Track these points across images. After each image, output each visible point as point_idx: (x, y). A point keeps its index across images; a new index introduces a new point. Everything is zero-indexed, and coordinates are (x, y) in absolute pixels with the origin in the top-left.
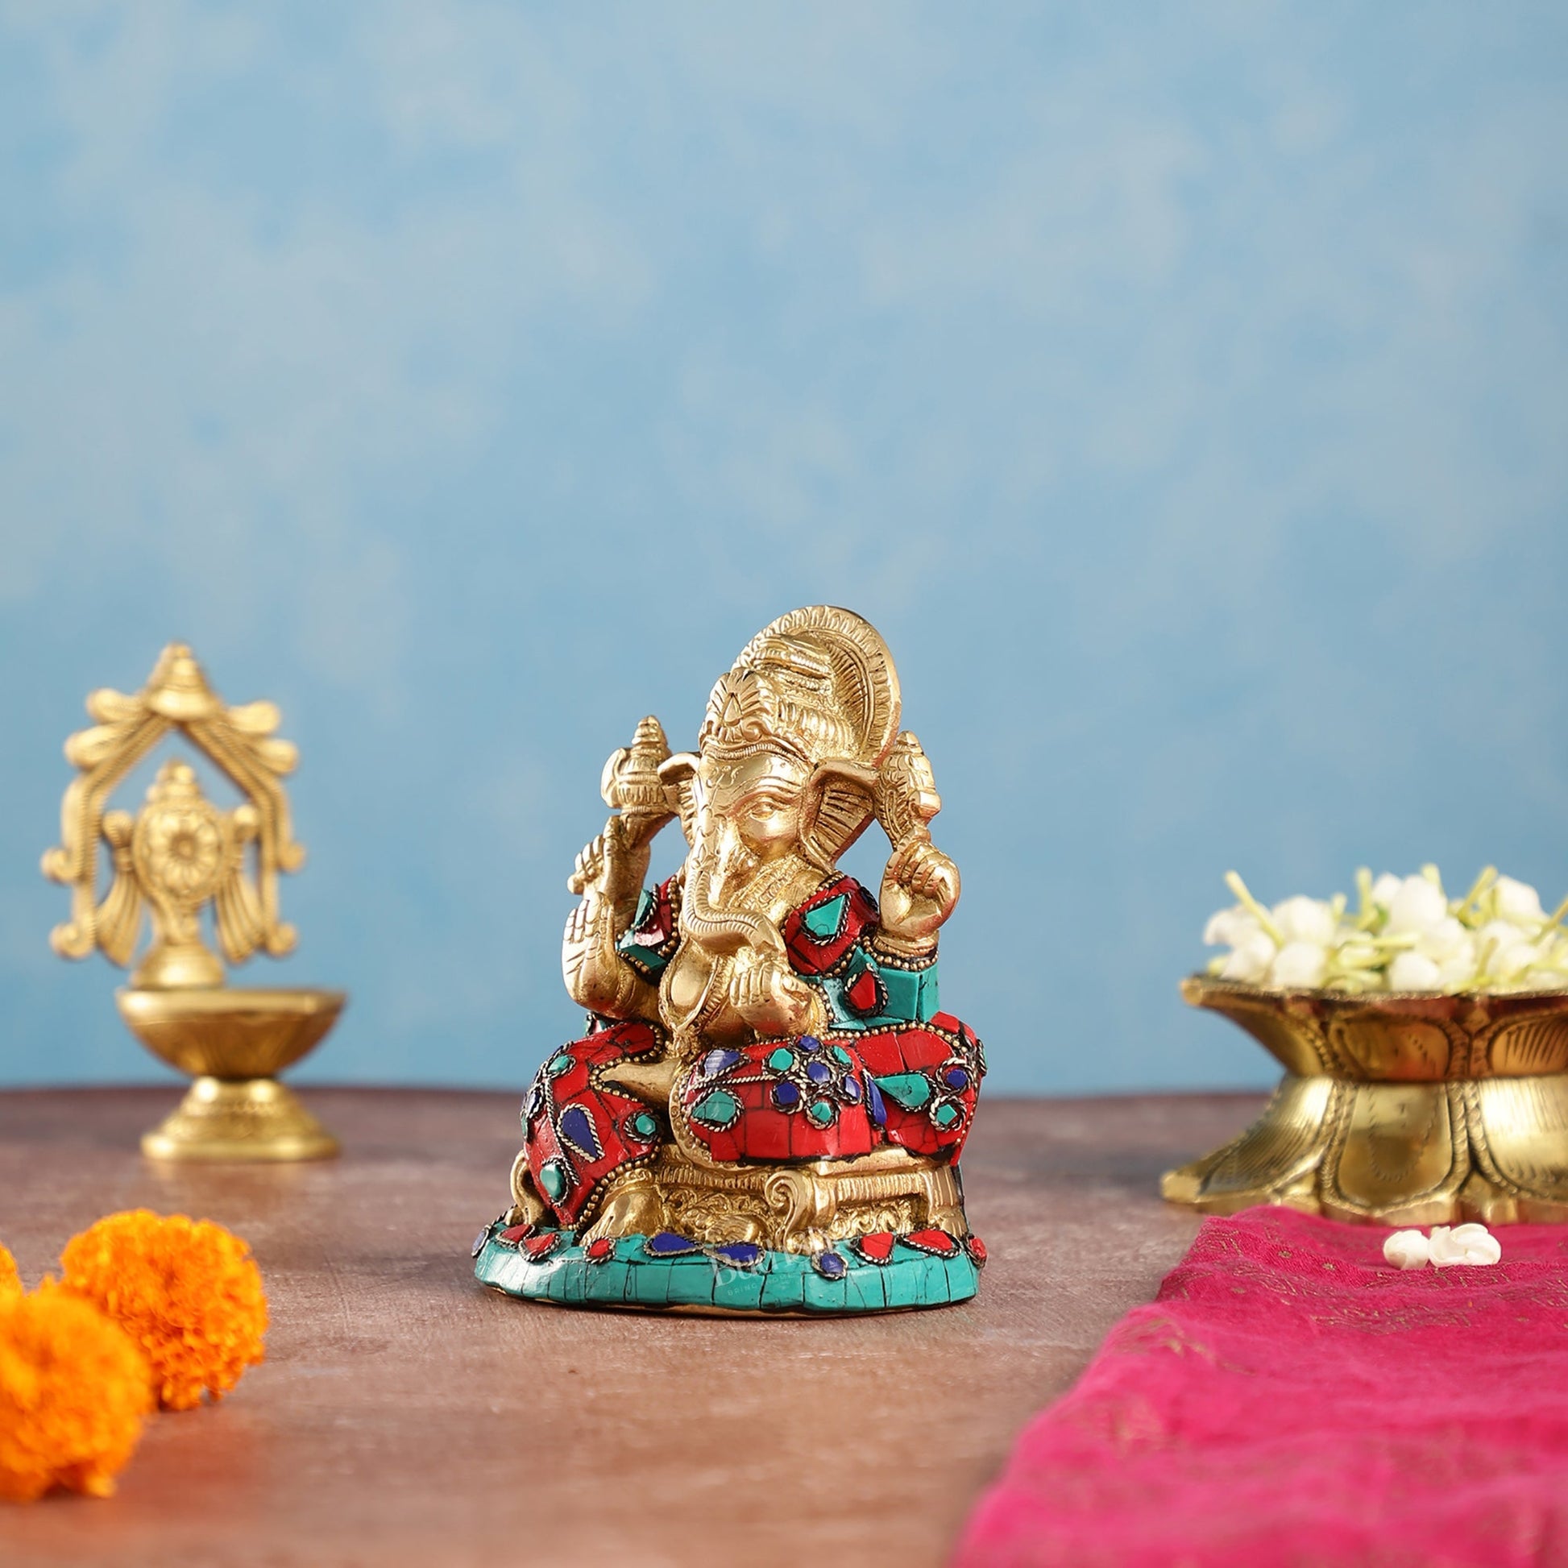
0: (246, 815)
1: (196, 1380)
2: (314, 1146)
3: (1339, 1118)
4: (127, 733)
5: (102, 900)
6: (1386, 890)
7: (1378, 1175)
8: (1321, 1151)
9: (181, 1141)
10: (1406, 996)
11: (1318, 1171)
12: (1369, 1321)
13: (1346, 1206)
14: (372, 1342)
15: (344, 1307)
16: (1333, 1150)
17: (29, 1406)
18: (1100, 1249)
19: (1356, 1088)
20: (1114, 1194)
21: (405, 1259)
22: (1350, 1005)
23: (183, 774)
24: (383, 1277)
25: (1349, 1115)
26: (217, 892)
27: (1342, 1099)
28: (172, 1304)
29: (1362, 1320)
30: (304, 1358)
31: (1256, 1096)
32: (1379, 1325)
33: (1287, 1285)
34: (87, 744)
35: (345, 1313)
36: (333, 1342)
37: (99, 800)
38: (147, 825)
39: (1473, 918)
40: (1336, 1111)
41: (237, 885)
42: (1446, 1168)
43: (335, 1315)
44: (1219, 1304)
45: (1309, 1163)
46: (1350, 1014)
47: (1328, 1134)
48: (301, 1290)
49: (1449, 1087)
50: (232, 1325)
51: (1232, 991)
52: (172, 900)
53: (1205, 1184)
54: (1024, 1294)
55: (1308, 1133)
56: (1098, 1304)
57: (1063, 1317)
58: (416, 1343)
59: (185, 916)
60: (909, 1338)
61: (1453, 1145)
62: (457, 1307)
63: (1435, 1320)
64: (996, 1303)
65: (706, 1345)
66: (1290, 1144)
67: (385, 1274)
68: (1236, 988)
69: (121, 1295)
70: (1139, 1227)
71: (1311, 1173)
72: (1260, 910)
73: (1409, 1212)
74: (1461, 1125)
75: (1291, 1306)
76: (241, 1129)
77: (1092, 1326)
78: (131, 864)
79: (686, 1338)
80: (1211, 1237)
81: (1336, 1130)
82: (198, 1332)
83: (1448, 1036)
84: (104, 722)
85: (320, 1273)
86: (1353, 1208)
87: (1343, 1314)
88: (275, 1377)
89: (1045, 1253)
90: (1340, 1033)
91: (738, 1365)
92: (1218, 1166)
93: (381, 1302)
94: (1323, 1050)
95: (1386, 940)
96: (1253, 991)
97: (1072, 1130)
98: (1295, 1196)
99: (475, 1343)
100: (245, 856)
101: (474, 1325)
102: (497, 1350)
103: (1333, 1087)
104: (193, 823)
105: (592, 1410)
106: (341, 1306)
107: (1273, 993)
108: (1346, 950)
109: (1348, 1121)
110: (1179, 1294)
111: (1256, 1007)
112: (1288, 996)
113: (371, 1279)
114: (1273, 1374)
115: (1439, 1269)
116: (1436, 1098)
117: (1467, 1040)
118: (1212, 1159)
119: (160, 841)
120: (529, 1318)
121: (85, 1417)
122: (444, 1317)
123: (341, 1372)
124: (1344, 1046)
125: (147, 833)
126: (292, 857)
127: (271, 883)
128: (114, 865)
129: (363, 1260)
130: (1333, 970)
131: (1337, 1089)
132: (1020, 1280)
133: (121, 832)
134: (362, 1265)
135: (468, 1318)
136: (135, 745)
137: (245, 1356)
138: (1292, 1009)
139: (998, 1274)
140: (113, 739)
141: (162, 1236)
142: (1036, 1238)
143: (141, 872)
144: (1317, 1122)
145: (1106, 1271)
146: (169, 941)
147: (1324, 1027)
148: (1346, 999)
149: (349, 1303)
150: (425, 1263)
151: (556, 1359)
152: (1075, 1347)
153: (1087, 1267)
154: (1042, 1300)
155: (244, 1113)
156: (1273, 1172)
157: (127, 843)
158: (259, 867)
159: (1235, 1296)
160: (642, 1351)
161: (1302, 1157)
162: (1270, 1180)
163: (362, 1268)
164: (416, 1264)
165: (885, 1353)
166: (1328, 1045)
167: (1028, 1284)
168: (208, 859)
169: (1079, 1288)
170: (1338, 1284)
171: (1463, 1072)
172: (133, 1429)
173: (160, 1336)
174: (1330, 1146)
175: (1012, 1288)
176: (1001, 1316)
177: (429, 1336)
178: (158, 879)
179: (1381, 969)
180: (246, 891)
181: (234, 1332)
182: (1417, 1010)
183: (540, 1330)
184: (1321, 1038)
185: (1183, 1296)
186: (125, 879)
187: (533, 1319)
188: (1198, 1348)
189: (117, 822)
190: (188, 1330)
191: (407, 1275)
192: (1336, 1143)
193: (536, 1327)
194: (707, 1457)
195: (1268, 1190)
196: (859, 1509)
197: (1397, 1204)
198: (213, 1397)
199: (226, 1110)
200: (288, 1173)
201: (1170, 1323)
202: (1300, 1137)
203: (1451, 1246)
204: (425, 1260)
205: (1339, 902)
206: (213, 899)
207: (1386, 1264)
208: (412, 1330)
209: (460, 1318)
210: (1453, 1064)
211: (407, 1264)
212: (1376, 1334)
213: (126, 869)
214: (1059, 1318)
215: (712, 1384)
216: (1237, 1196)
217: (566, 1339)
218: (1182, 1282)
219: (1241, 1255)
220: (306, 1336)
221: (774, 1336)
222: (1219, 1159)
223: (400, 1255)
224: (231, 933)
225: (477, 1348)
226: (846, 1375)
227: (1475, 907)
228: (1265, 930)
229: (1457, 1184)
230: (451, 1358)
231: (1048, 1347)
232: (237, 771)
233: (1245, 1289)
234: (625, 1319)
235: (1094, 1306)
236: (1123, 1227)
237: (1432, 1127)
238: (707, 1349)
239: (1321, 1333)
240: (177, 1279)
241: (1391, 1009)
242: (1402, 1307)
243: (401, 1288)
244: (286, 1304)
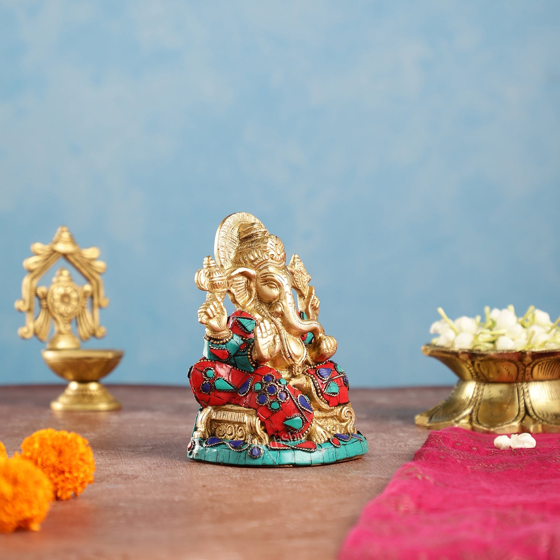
0: (88, 288)
1: (69, 489)
2: (112, 406)
3: (478, 396)
4: (45, 258)
5: (37, 318)
6: (495, 314)
7: (492, 416)
8: (472, 407)
9: (65, 404)
10: (502, 352)
11: (471, 414)
12: (489, 468)
13: (481, 427)
14: (132, 475)
16: (476, 407)
17: (9, 499)
18: (392, 443)
19: (484, 385)
20: (398, 423)
21: (144, 446)
22: (482, 355)
23: (65, 273)
25: (482, 395)
26: (77, 315)
27: (479, 389)
28: (61, 462)
29: (486, 467)
30: (108, 482)
31: (449, 388)
32: (492, 469)
33: (459, 455)
34: (31, 262)
35: (123, 465)
36: (118, 476)
37: (35, 282)
38: (52, 291)
39: (526, 324)
40: (477, 393)
41: (85, 313)
42: (517, 413)
43: (119, 466)
44: (435, 462)
45: (468, 411)
46: (482, 358)
47: (473, 401)
48: (107, 457)
49: (518, 384)
50: (82, 470)
52: (62, 318)
53: (430, 419)
54: (365, 458)
55: (467, 401)
56: (392, 462)
58: (148, 476)
59: (66, 324)
60: (324, 474)
61: (519, 405)
63: (512, 468)
65: (252, 477)
66: (461, 404)
67: (137, 452)
68: (441, 349)
69: (43, 459)
70: (407, 435)
71: (468, 415)
72: (450, 321)
73: (503, 429)
74: (522, 398)
75: (461, 463)
76: (86, 400)
77: (390, 470)
78: (47, 305)
79: (245, 474)
80: (432, 438)
81: (477, 400)
82: (70, 472)
83: (517, 366)
84: (37, 254)
85: (114, 451)
86: (483, 428)
87: (480, 465)
88: (98, 488)
89: (373, 444)
90: (479, 365)
91: (263, 484)
92: (435, 412)
93: (136, 462)
94: (472, 371)
95: (495, 332)
96: (448, 350)
97: (383, 400)
98: (462, 423)
99: (169, 476)
100: (87, 303)
101: (169, 470)
102: (177, 479)
103: (476, 384)
104: (69, 290)
105: (211, 500)
106: (121, 463)
107: (454, 351)
108: (481, 335)
109: (481, 397)
110: (421, 458)
111: (448, 356)
112: (460, 352)
113: (132, 453)
114: (454, 487)
115: (514, 449)
116: (513, 388)
117: (524, 368)
118: (433, 410)
119: (57, 297)
120: (189, 467)
121: (29, 502)
122: (159, 467)
123: (122, 486)
124: (480, 370)
125: (52, 294)
126: (104, 302)
127: (97, 312)
128: (41, 306)
129: (129, 446)
130: (476, 343)
131: (478, 385)
133: (43, 293)
135: (167, 467)
136: (48, 263)
137: (87, 481)
138: (461, 357)
140: (40, 260)
141: (57, 438)
143: (50, 308)
144: (470, 397)
145: (395, 450)
146: (60, 333)
147: (473, 363)
148: (481, 353)
149: (124, 462)
150: (152, 447)
151: (198, 482)
152: (383, 477)
153: (388, 449)
154: (372, 460)
155: (87, 394)
156: (455, 414)
157: (45, 298)
158: (92, 306)
159: (441, 459)
160: (229, 479)
161: (465, 409)
162: (454, 418)
163: (129, 449)
164: (148, 448)
165: (316, 480)
166: (474, 369)
168: (74, 303)
169: (385, 456)
170: (478, 454)
171: (522, 379)
172: (47, 507)
173: (56, 473)
174: (475, 405)
177: (153, 474)
178: (56, 310)
179: (493, 342)
180: (88, 315)
181: (83, 472)
182: (506, 357)
183: (193, 471)
184: (472, 367)
186: (45, 310)
188: (427, 478)
189: (41, 290)
190: (67, 472)
191: (146, 452)
192: (477, 404)
193: (191, 470)
194: (252, 517)
195: (453, 421)
197: (499, 426)
198: (75, 495)
199: (81, 393)
200: (103, 415)
201: (417, 469)
202: (464, 403)
203: (519, 441)
204: (151, 447)
205: (478, 318)
206: (76, 318)
207: (495, 448)
208: (147, 471)
209: (164, 467)
210: (519, 376)
211: (145, 448)
212: (491, 473)
213: (45, 307)
214: (378, 467)
215: (254, 490)
216: (442, 423)
217: (202, 474)
218: (422, 454)
219: (443, 445)
220: (109, 473)
221: (276, 474)
222: (435, 410)
223: (142, 444)
224: (83, 330)
225: (170, 478)
226: (302, 487)
227: (527, 320)
228: (452, 328)
229: (520, 419)
230: (161, 481)
231: (374, 477)
232: (85, 272)
233: (445, 456)
234: (223, 468)
235: (390, 462)
236: (401, 434)
237: (512, 398)
238: (252, 478)
239: (472, 472)
240: (63, 453)
241: (497, 357)
242: (501, 463)
243: (143, 456)
244: (102, 462)
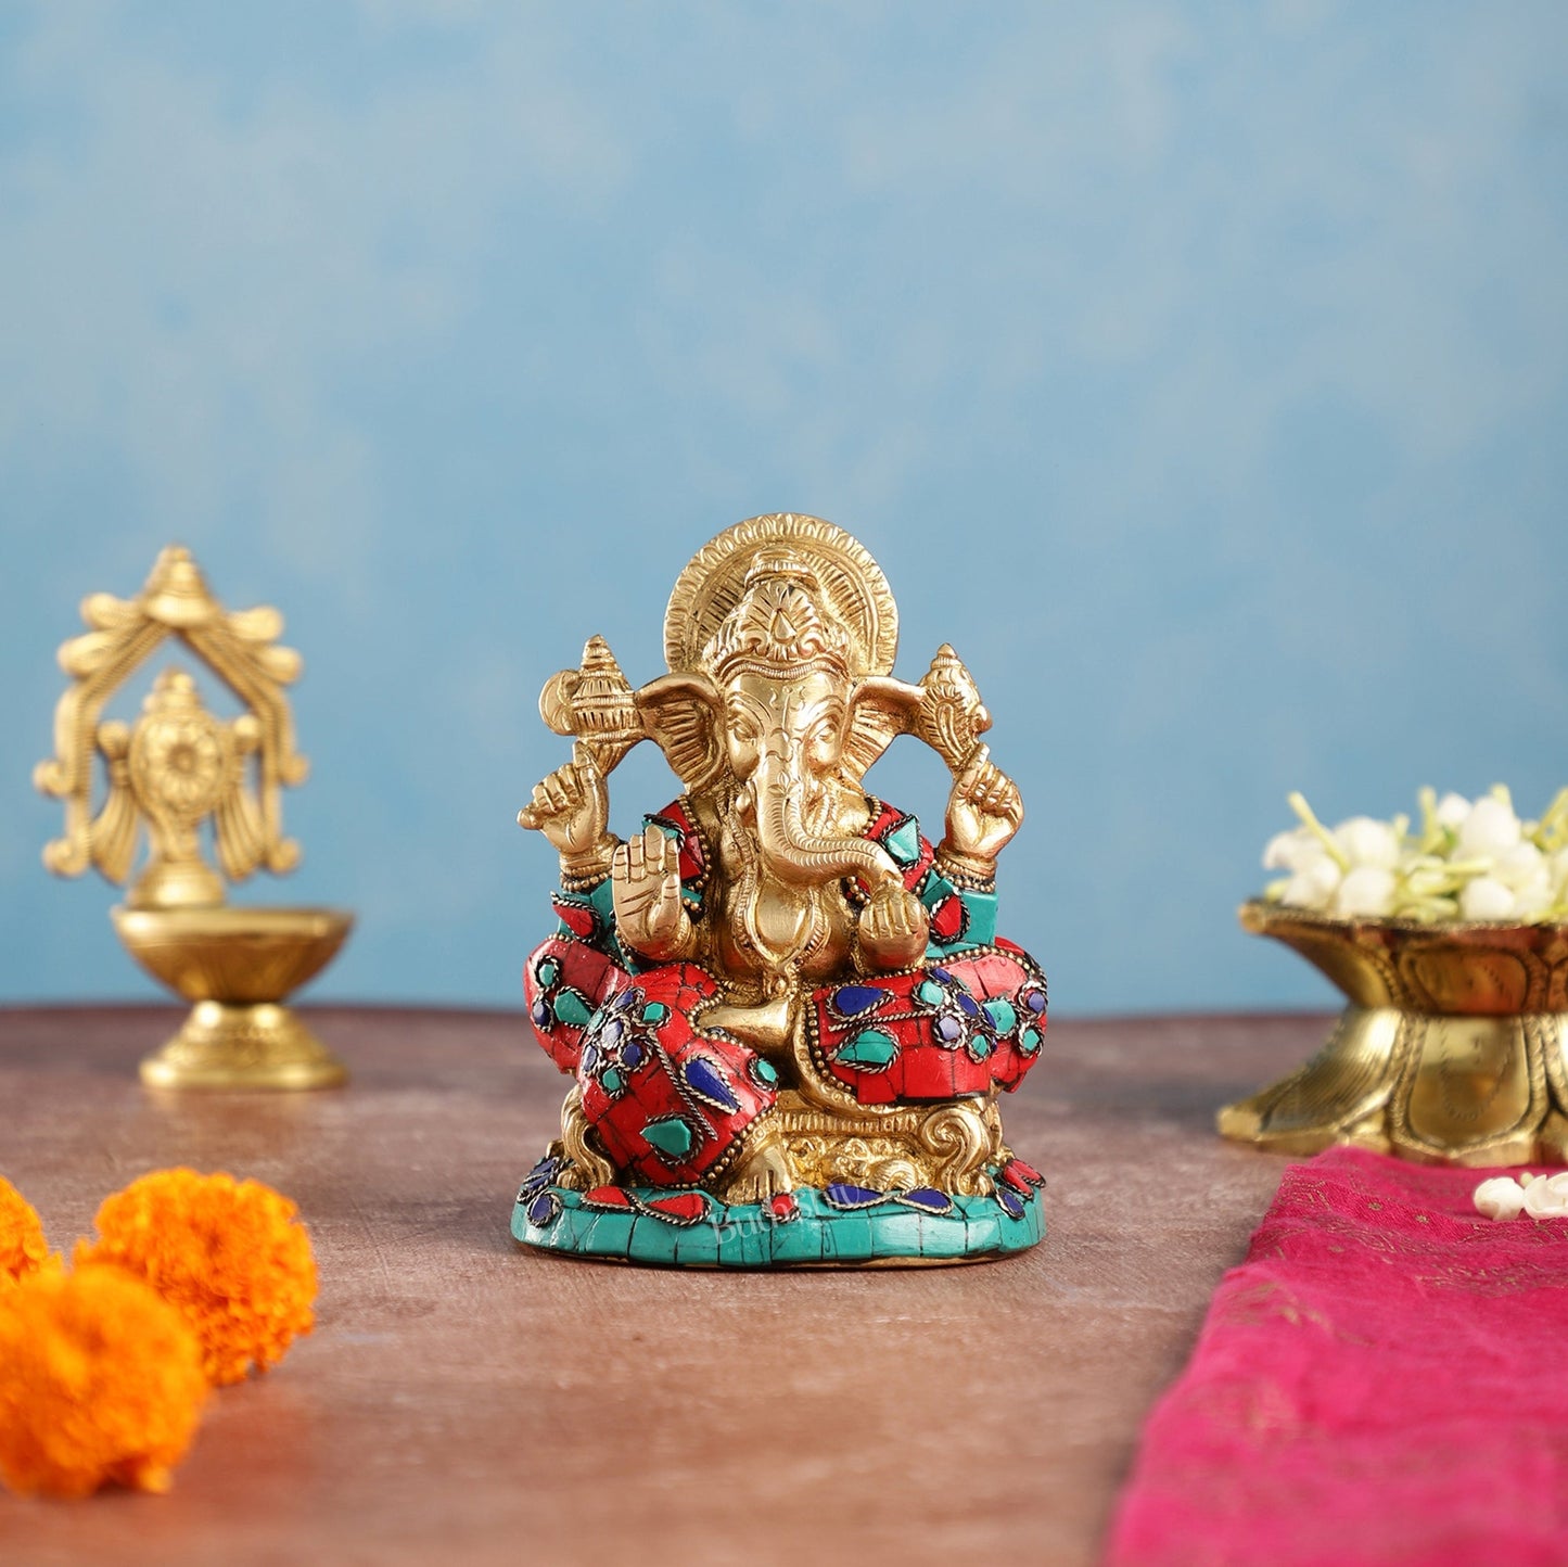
0: (246, 726)
1: (242, 1353)
2: (321, 1074)
3: (1409, 1053)
4: (123, 641)
5: (98, 815)
6: (1453, 810)
7: (1452, 1113)
8: (1390, 1086)
9: (182, 1069)
10: (1484, 926)
11: (1387, 1108)
12: (1477, 1281)
13: (1419, 1146)
14: (418, 1302)
15: (382, 1261)
16: (1403, 1086)
17: (79, 1396)
18: (1166, 1195)
19: (1427, 1021)
20: (1167, 1130)
21: (435, 1204)
22: (1424, 935)
23: (182, 683)
24: (418, 1226)
25: (1419, 1050)
26: (216, 808)
27: (1412, 1033)
28: (216, 1272)
29: (1470, 1280)
30: (348, 1322)
32: (1488, 1286)
33: (1383, 1241)
34: (82, 651)
35: (383, 1267)
36: (376, 1302)
37: (95, 710)
38: (144, 736)
39: (1549, 842)
40: (1405, 1045)
41: (238, 799)
42: (1524, 1106)
43: (373, 1271)
44: (1318, 1264)
45: (1377, 1100)
46: (1423, 944)
47: (1394, 1069)
48: (332, 1241)
49: (1526, 1021)
50: (280, 1294)
51: (1297, 920)
52: (171, 816)
53: (1266, 1120)
54: (1098, 1247)
55: (1375, 1067)
56: (1179, 1258)
57: (1146, 1274)
58: (464, 1304)
59: (183, 831)
60: (987, 1298)
61: (1531, 1082)
62: (500, 1261)
63: (1549, 1282)
64: (1072, 1257)
65: (774, 1307)
66: (1355, 1079)
67: (417, 1222)
68: (1301, 916)
69: (162, 1261)
70: (1201, 1168)
71: (1379, 1111)
72: (1323, 832)
73: (1486, 1153)
74: (1538, 1061)
75: (1394, 1266)
76: (245, 1057)
77: (1179, 1285)
78: (128, 778)
79: (750, 1299)
80: (1295, 1189)
81: (1405, 1065)
82: (245, 1302)
83: (1526, 968)
84: (99, 628)
85: (348, 1220)
86: (1424, 1148)
87: (1448, 1273)
88: (322, 1345)
89: (1110, 1198)
90: (1412, 964)
91: (813, 1331)
92: (1279, 1100)
93: (419, 1256)
94: (1392, 982)
95: (1456, 866)
96: (1320, 919)
97: (1106, 1055)
98: (1364, 1135)
99: (527, 1304)
100: (245, 769)
101: (523, 1283)
102: (552, 1313)
103: (1402, 1020)
104: (192, 734)
105: (667, 1385)
106: (378, 1260)
107: (1340, 922)
108: (1416, 876)
109: (1418, 1056)
110: (1273, 1253)
111: (1322, 936)
112: (1358, 925)
113: (405, 1229)
114: (1393, 1346)
115: (1540, 1221)
116: (1512, 1031)
117: (1546, 972)
118: (1272, 1093)
119: (157, 753)
120: (580, 1275)
121: (140, 1408)
122: (490, 1272)
123: (390, 1338)
124: (1416, 977)
125: (144, 745)
126: (296, 769)
127: (273, 797)
128: (110, 779)
129: (393, 1205)
130: (1404, 897)
131: (1407, 1022)
132: (1092, 1230)
133: (117, 744)
134: (392, 1211)
135: (515, 1274)
136: (132, 654)
137: (293, 1325)
138: (1361, 939)
139: (1066, 1224)
140: (107, 647)
141: (203, 1198)
142: (1097, 1180)
143: (138, 786)
144: (1385, 1055)
145: (1179, 1220)
146: (167, 858)
147: (1394, 957)
148: (1419, 929)
149: (386, 1256)
150: (458, 1209)
151: (617, 1323)
152: (1167, 1310)
153: (1157, 1214)
154: (1118, 1254)
155: (249, 1040)
156: (1339, 1108)
157: (123, 754)
158: (260, 780)
159: (1333, 1255)
160: (707, 1314)
161: (1369, 1093)
162: (1337, 1117)
163: (393, 1215)
164: (449, 1210)
165: (966, 1317)
166: (1398, 977)
167: (1100, 1235)
168: (207, 772)
169: (1154, 1239)
170: (1434, 1238)
171: (1540, 1005)
172: (189, 1419)
173: (203, 1305)
174: (1399, 1083)
175: (1085, 1240)
176: (1080, 1272)
177: (478, 1297)
178: (155, 794)
179: (1452, 895)
180: (248, 807)
181: (282, 1301)
182: (1495, 941)
183: (594, 1289)
184: (1390, 969)
185: (1278, 1256)
186: (121, 793)
187: (584, 1275)
188: (1314, 1317)
189: (112, 733)
190: (234, 1300)
191: (443, 1224)
192: (1405, 1079)
193: (588, 1285)
194: (803, 1444)
195: (1335, 1128)
196: (981, 1511)
197: (1474, 1145)
198: (259, 1371)
199: (229, 1037)
200: (294, 1103)
201: (1281, 1288)
202: (1365, 1075)
203: (1550, 1197)
204: (458, 1206)
205: (1402, 823)
206: (212, 815)
207: (1477, 1214)
208: (457, 1288)
209: (507, 1275)
210: (1530, 997)
211: (440, 1211)
212: (1488, 1297)
213: (122, 783)
214: (1143, 1276)
215: (789, 1353)
216: (1301, 1134)
217: (624, 1299)
218: (1276, 1239)
219: (1329, 1209)
220: (346, 1295)
221: (845, 1297)
222: (1280, 1094)
223: (430, 1199)
224: (232, 850)
225: (530, 1310)
226: (930, 1342)
227: (1550, 830)
228: (1330, 854)
229: (1534, 1123)
230: (505, 1323)
231: (1136, 1308)
232: (238, 680)
233: (1344, 1247)
234: (683, 1276)
235: (1175, 1260)
236: (1185, 1168)
237: (1508, 1063)
238: (776, 1312)
239: (1430, 1295)
240: (222, 1245)
241: (1468, 940)
242: (1509, 1266)
243: (437, 1238)
244: (319, 1258)
